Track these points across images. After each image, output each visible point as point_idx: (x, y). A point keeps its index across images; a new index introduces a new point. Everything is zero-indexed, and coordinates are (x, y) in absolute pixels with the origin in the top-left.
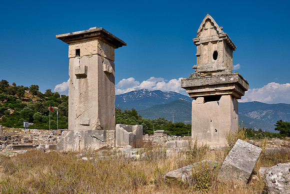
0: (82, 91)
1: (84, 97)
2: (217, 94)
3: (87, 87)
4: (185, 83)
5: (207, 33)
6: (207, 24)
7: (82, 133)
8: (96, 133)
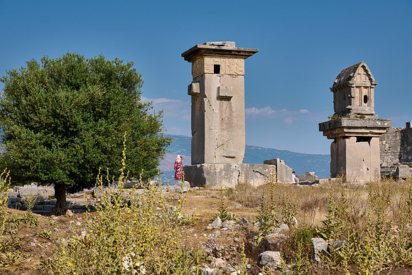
0: (224, 116)
2: (370, 135)
3: (231, 112)
4: (345, 122)
5: (359, 78)
6: (360, 70)
7: (242, 167)
8: (259, 167)
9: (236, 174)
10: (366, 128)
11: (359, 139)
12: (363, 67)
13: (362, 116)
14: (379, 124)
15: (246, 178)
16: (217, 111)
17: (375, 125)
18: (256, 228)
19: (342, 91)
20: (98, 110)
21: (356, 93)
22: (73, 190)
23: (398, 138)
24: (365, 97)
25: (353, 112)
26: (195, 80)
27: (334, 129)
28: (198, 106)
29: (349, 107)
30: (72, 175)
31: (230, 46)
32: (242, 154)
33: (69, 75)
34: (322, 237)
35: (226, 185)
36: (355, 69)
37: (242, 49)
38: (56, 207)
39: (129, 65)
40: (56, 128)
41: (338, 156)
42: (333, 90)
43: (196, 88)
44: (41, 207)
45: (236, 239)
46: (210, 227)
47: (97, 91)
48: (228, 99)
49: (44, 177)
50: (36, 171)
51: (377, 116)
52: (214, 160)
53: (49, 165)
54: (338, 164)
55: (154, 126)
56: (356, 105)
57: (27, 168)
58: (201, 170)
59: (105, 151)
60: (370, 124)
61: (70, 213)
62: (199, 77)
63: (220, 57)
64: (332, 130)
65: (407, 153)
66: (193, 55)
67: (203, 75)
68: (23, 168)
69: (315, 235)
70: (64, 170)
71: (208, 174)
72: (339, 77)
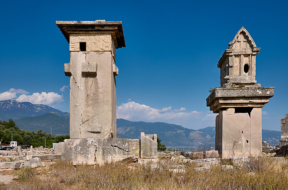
0: (89, 92)
1: (93, 99)
2: (250, 106)
3: (97, 88)
4: (219, 93)
5: (239, 46)
6: (240, 37)
7: (99, 141)
8: (118, 141)
12: (243, 33)
14: (260, 92)
15: (104, 153)
16: (82, 88)
17: (255, 94)
24: (246, 66)
25: (230, 82)
32: (107, 129)
43: (67, 68)
52: (79, 135)
56: (235, 75)
60: (249, 93)
63: (86, 34)
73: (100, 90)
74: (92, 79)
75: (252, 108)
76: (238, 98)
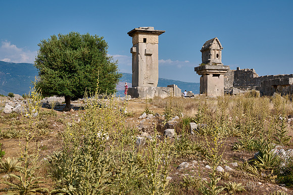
0: (148, 63)
4: (207, 67)
5: (214, 46)
6: (215, 41)
7: (157, 88)
8: (165, 88)
9: (154, 92)
10: (217, 70)
11: (214, 75)
12: (216, 40)
13: (215, 64)
14: (224, 68)
15: (159, 94)
16: (145, 61)
17: (222, 69)
18: (163, 118)
19: (206, 51)
20: (86, 60)
21: (212, 52)
22: (74, 99)
23: (233, 75)
24: (217, 54)
25: (211, 62)
26: (134, 46)
27: (202, 70)
28: (135, 58)
29: (209, 59)
30: (73, 92)
31: (151, 29)
32: (157, 82)
33: (72, 43)
34: (195, 122)
35: (149, 97)
36: (212, 41)
37: (157, 31)
38: (66, 107)
39: (101, 38)
40: (65, 69)
41: (203, 83)
42: (202, 51)
43: (134, 50)
44: (58, 107)
45: (153, 123)
46: (140, 117)
47: (86, 51)
48: (150, 55)
49: (59, 93)
50: (56, 90)
51: (223, 64)
52: (143, 85)
53: (62, 87)
54: (203, 88)
55: (113, 68)
56: (213, 59)
57: (51, 88)
58: (137, 90)
59: (89, 80)
60: (220, 68)
61: (72, 110)
62: (136, 44)
63: (146, 34)
64: (201, 71)
65: (237, 82)
66: (133, 33)
67: (138, 43)
68: (49, 88)
69: (192, 121)
70: (69, 89)
71: (140, 92)
72: (205, 45)
73: (153, 63)
74: (149, 57)
75: (220, 75)
76: (215, 70)
